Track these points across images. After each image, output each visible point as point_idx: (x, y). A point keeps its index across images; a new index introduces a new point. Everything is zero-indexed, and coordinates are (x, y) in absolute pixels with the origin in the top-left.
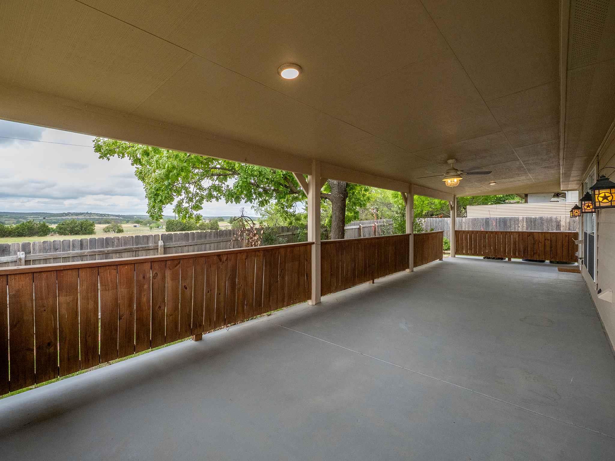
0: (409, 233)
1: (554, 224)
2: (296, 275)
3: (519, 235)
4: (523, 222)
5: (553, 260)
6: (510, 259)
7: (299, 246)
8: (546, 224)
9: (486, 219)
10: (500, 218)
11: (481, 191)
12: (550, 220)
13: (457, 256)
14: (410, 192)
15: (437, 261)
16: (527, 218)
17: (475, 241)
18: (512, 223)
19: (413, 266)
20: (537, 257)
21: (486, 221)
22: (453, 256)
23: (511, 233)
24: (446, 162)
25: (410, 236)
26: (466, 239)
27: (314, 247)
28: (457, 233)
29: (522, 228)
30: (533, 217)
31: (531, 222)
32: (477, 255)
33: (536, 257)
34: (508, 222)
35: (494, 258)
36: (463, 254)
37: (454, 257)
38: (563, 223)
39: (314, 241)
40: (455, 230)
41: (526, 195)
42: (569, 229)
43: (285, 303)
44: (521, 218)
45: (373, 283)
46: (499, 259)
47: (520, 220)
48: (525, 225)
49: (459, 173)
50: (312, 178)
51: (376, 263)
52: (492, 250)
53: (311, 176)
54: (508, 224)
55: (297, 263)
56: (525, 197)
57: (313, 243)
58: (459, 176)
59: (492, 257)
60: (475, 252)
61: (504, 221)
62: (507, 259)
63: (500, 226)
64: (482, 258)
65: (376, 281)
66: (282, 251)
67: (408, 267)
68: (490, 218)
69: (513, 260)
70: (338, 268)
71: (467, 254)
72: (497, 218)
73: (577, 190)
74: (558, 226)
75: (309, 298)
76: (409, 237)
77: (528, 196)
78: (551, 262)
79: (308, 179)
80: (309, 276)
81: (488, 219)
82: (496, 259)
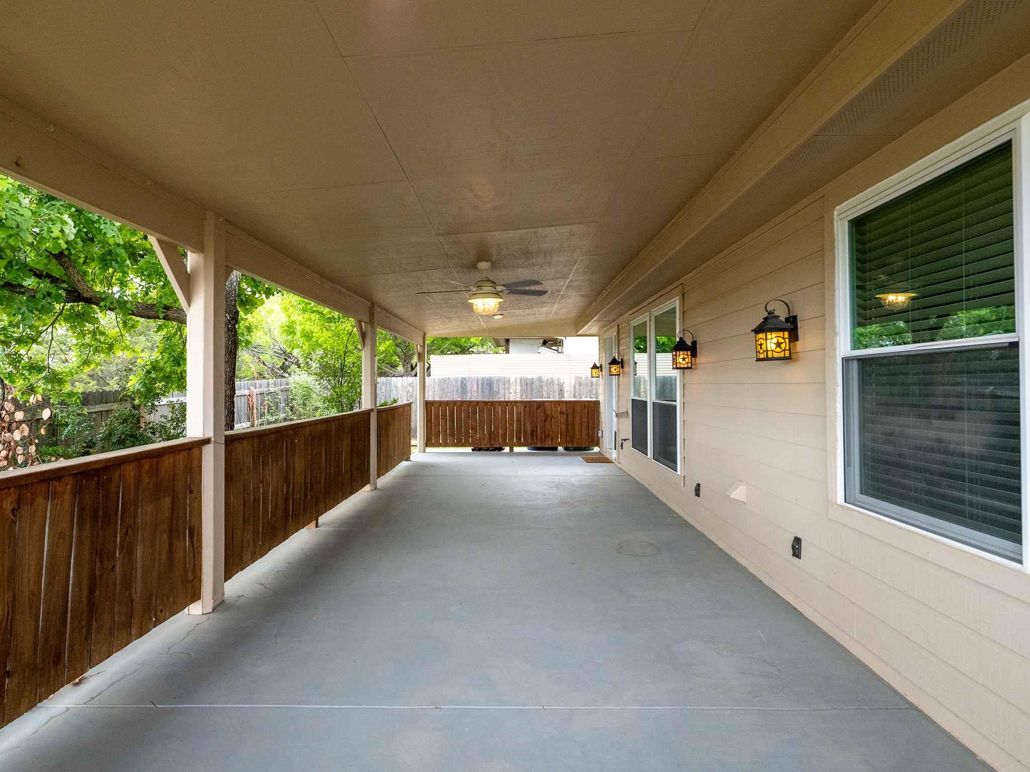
0: (370, 408)
1: (556, 388)
2: (165, 537)
3: (525, 407)
4: (516, 385)
5: (569, 445)
6: (512, 450)
7: (174, 453)
8: (546, 389)
9: (462, 379)
10: (483, 379)
11: (470, 328)
12: (551, 383)
13: (428, 449)
14: (371, 322)
15: (404, 464)
16: (521, 379)
17: (460, 419)
18: (501, 386)
19: (376, 477)
20: (550, 442)
21: (462, 383)
22: (422, 451)
23: (513, 404)
24: (473, 267)
25: (371, 413)
26: (444, 415)
27: (208, 453)
28: (428, 405)
29: (514, 394)
30: (530, 377)
31: (527, 384)
32: (463, 446)
33: (549, 444)
34: (495, 386)
35: (488, 450)
36: (439, 445)
37: (424, 452)
38: (567, 388)
39: (210, 434)
40: (426, 399)
41: (507, 341)
42: (575, 396)
43: (134, 632)
44: (512, 380)
45: (317, 526)
46: (495, 449)
47: (511, 382)
48: (518, 391)
49: (499, 288)
50: (205, 260)
51: (323, 480)
52: (486, 435)
53: (203, 255)
54: (495, 389)
55: (167, 502)
56: (505, 344)
57: (207, 441)
58: (497, 294)
59: (485, 448)
60: (459, 441)
61: (488, 384)
62: (507, 449)
63: (483, 392)
64: (469, 450)
65: (322, 519)
66: (130, 471)
67: (367, 482)
68: (467, 379)
69: (517, 449)
70: (256, 500)
71: (446, 445)
72: (479, 378)
73: (597, 336)
74: (561, 391)
75: (195, 596)
76: (370, 415)
77: (510, 342)
78: (566, 449)
79: (192, 260)
80: (195, 533)
81: (465, 379)
82: (492, 450)
